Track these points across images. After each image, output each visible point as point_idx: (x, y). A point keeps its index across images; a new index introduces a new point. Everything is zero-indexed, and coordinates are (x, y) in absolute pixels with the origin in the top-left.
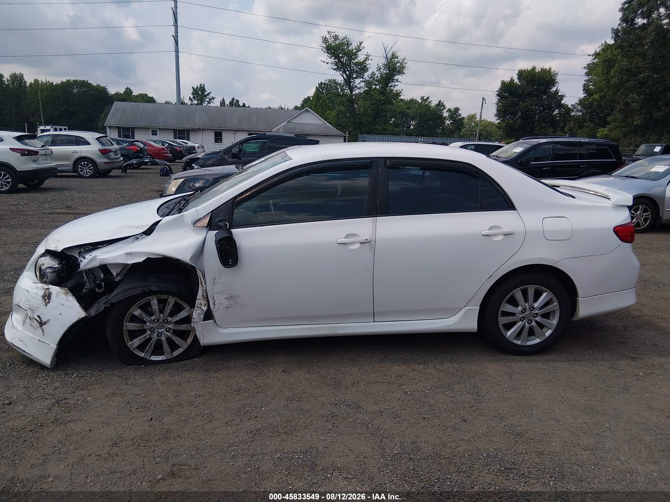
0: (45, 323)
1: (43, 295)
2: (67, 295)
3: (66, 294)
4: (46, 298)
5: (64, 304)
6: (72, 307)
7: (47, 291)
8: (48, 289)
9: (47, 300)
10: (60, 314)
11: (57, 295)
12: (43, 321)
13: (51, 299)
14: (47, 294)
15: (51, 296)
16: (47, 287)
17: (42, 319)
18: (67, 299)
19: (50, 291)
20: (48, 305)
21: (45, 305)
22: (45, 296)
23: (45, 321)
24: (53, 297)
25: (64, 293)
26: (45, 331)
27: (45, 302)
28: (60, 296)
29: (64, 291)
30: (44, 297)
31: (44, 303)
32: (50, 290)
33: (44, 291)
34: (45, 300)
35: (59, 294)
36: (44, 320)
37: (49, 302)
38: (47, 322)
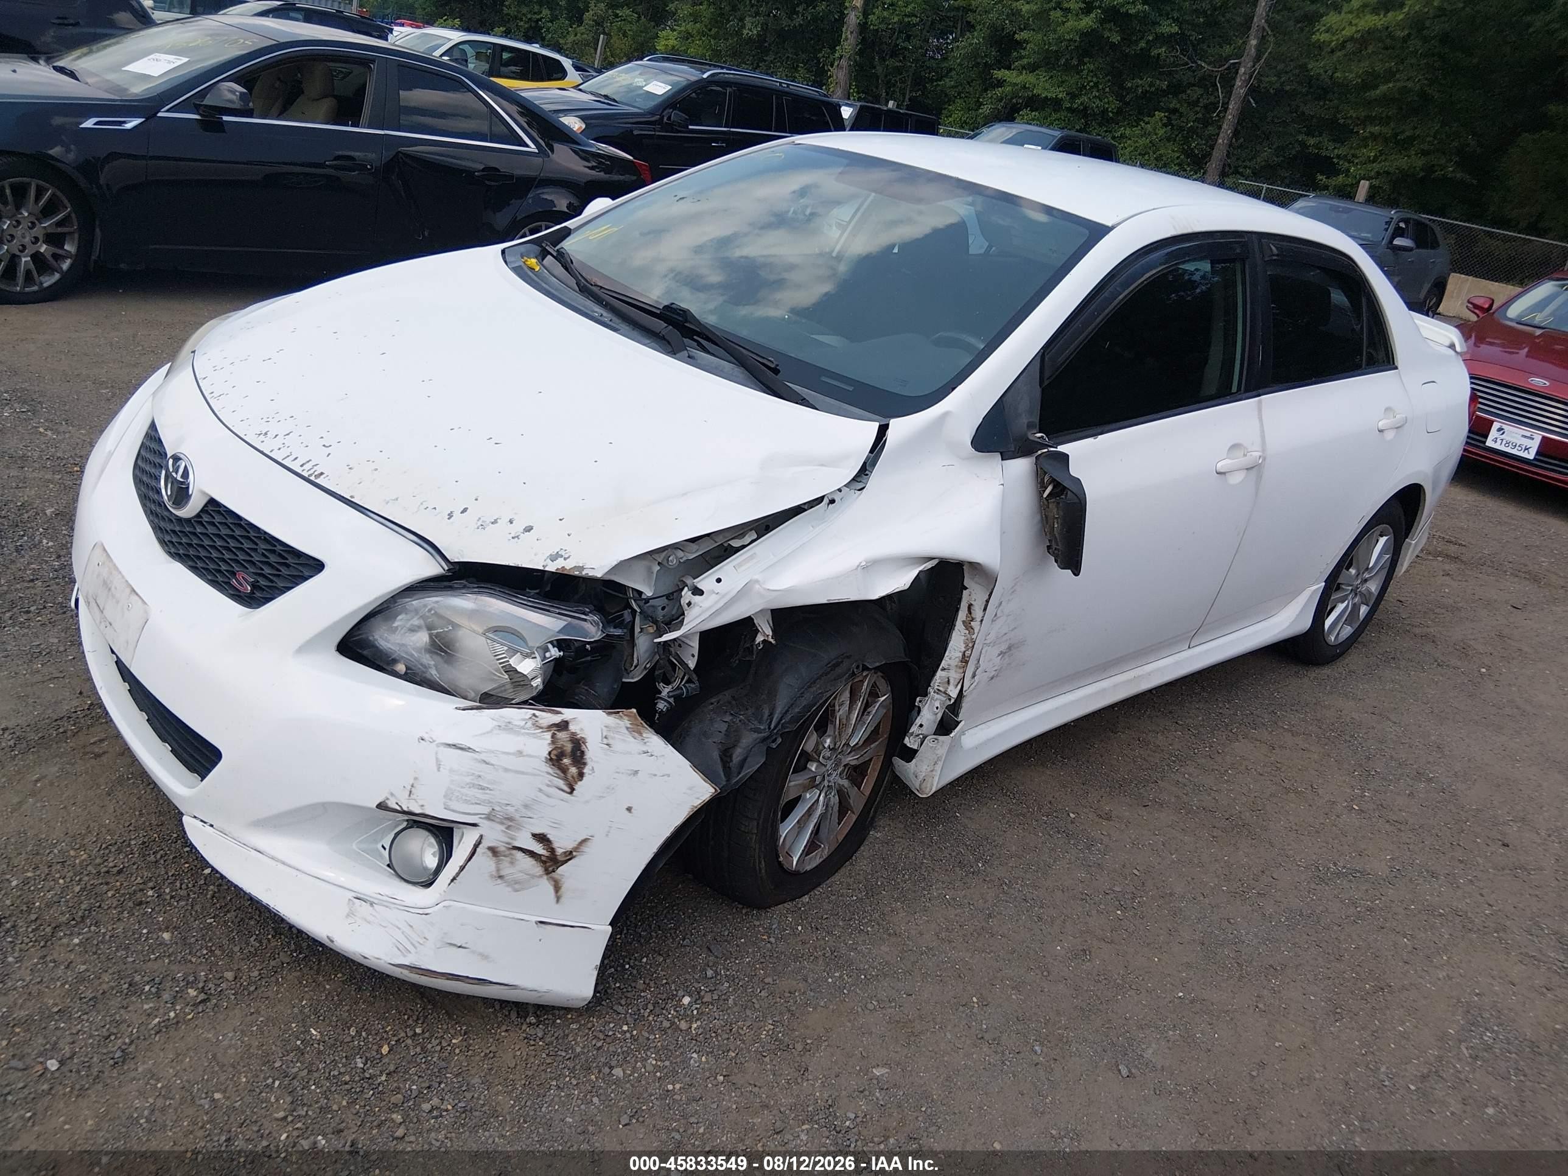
0: (570, 855)
1: (550, 753)
2: (641, 734)
3: (635, 731)
4: (566, 761)
5: (636, 772)
6: (669, 776)
7: (562, 735)
8: (564, 726)
9: (573, 770)
10: (629, 809)
11: (605, 741)
12: (559, 851)
13: (588, 761)
14: (569, 747)
15: (583, 753)
16: (557, 719)
17: (555, 845)
18: (645, 749)
19: (574, 734)
20: (579, 786)
21: (568, 790)
22: (561, 755)
23: (570, 846)
24: (593, 751)
25: (627, 728)
26: (566, 885)
27: (565, 779)
28: (618, 745)
29: (628, 723)
30: (555, 759)
31: (561, 783)
32: (572, 728)
33: (548, 736)
34: (564, 770)
35: (613, 738)
36: (561, 845)
37: (581, 775)
38: (576, 849)
